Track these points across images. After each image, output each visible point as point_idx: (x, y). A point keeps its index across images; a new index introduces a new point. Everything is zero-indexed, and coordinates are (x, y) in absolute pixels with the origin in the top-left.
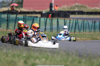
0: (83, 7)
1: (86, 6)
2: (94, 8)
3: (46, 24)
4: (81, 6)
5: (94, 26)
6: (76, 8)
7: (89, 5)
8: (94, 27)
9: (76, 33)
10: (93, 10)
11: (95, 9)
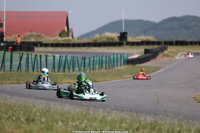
0: (39, 36)
1: (43, 35)
2: (54, 39)
3: (21, 60)
4: (37, 36)
5: (84, 63)
6: (32, 38)
7: (46, 35)
8: (84, 66)
9: (66, 73)
10: (54, 40)
11: (56, 39)
